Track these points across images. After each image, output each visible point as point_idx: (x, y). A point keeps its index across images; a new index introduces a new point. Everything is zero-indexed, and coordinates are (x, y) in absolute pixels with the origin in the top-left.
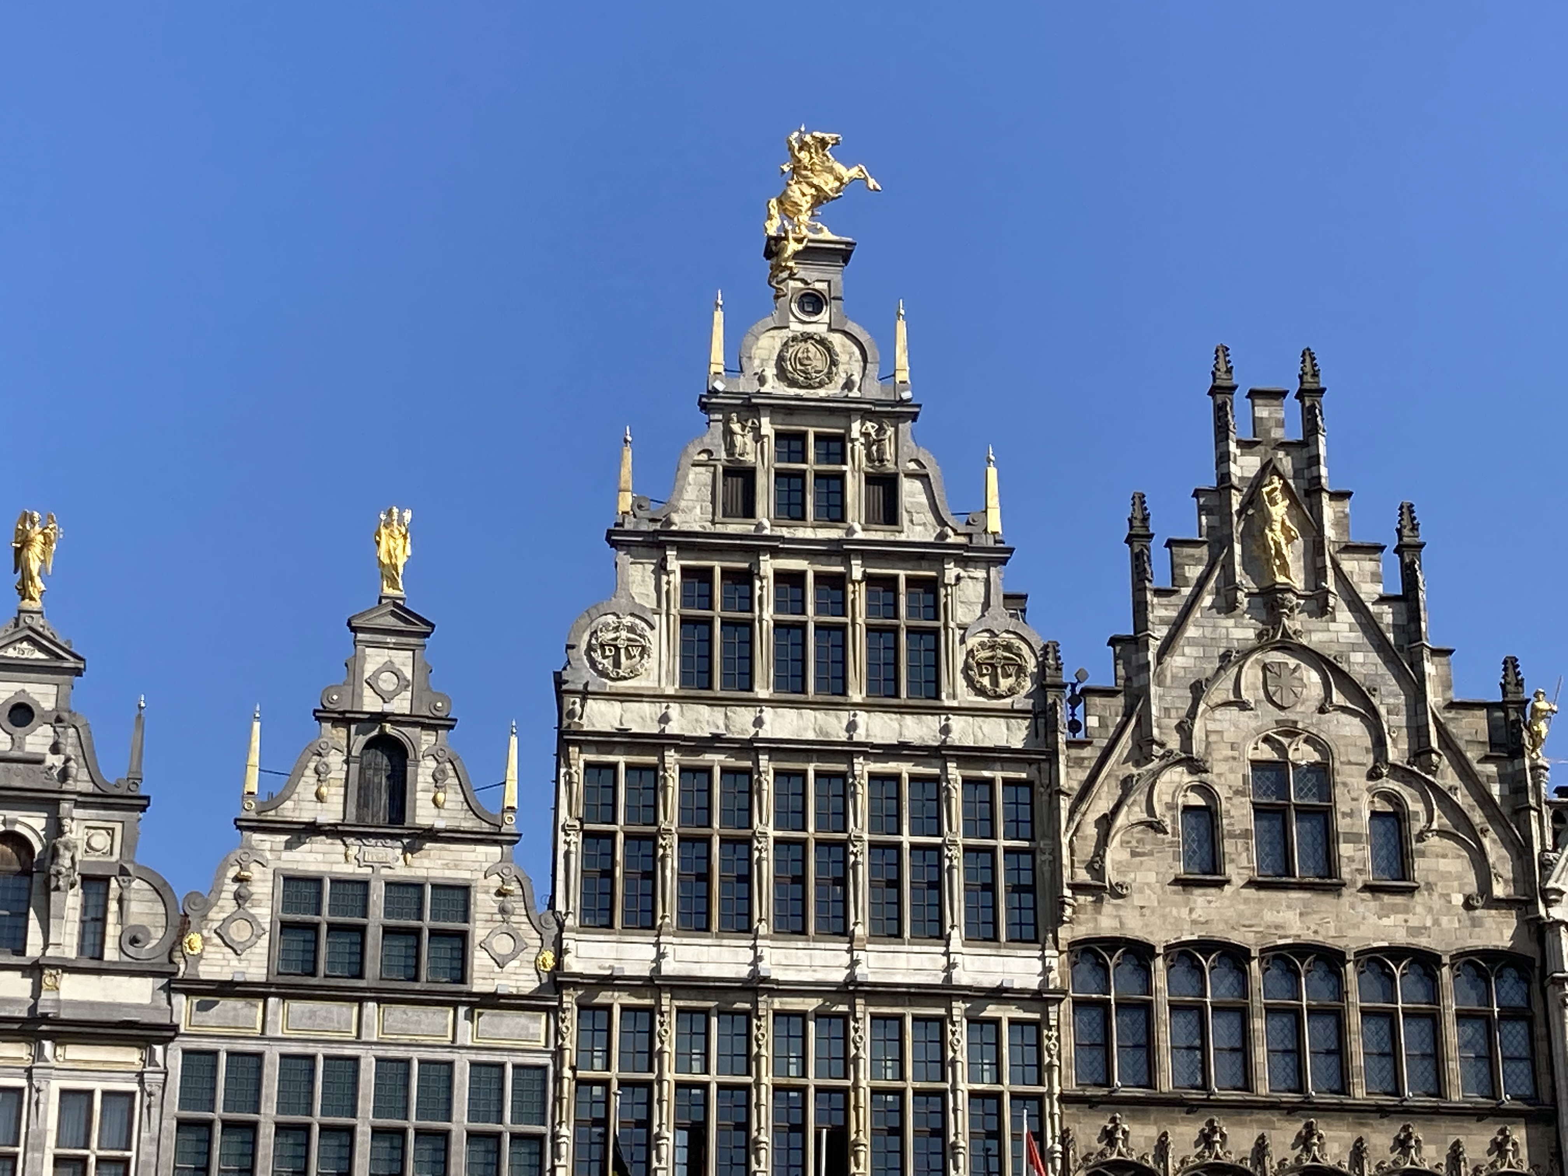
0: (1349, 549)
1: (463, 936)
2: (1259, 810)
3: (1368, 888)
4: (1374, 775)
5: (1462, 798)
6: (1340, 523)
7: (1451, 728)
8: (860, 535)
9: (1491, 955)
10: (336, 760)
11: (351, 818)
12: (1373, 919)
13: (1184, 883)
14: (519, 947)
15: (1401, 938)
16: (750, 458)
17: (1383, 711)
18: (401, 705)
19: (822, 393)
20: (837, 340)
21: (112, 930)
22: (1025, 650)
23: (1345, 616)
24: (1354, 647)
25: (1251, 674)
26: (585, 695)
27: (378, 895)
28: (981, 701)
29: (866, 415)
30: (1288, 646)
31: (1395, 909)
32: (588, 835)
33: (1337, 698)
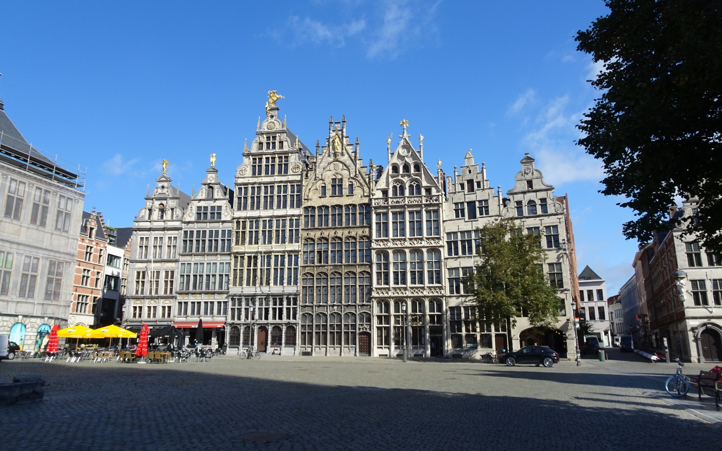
0: (348, 145)
1: (221, 213)
2: (332, 186)
3: (347, 196)
4: (349, 179)
5: (362, 181)
6: (347, 141)
7: (361, 171)
8: (277, 151)
9: (364, 204)
10: (204, 190)
11: (206, 198)
12: (347, 200)
13: (320, 197)
14: (228, 214)
15: (351, 203)
16: (262, 141)
17: (351, 169)
18: (213, 182)
19: (273, 130)
20: (275, 122)
21: (174, 216)
22: (300, 165)
23: (346, 156)
24: (347, 160)
25: (332, 165)
26: (238, 178)
27: (209, 209)
28: (294, 174)
29: (279, 133)
30: (337, 161)
31: (351, 198)
32: (238, 198)
33: (345, 168)
